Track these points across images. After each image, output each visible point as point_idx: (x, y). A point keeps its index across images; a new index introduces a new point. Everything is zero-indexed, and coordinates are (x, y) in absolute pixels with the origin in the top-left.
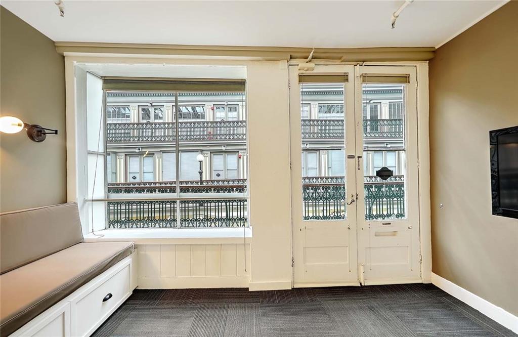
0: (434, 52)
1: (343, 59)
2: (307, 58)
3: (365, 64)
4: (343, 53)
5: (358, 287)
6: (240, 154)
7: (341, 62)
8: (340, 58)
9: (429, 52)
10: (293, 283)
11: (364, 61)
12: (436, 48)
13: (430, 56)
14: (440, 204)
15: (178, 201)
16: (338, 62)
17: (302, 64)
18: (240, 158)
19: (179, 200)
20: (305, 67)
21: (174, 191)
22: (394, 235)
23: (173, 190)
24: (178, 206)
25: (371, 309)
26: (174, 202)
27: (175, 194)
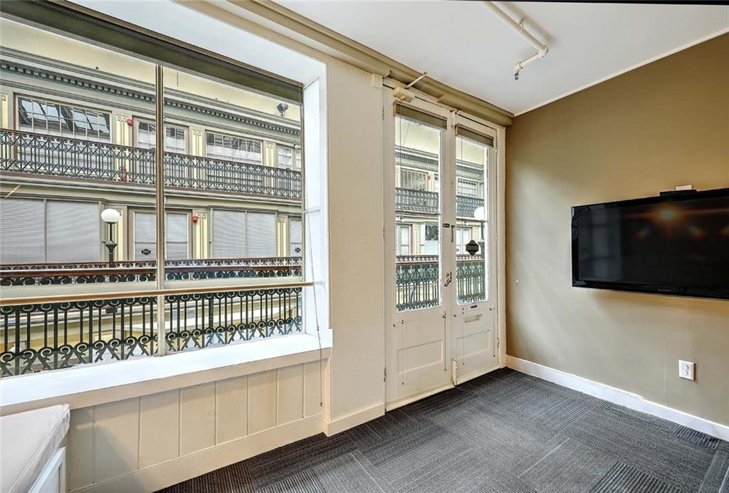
0: (512, 119)
1: (442, 99)
2: (408, 84)
3: (459, 112)
4: (445, 90)
5: (453, 389)
6: (196, 213)
7: (439, 102)
8: (438, 96)
9: (509, 117)
10: (386, 404)
11: (459, 109)
12: (515, 115)
13: (508, 122)
14: (516, 281)
15: (160, 298)
16: (435, 100)
17: (399, 89)
18: (195, 221)
19: (163, 296)
20: (402, 95)
21: (152, 278)
22: (477, 319)
23: (149, 275)
24: (161, 307)
25: (481, 409)
26: (153, 301)
27: (154, 284)
